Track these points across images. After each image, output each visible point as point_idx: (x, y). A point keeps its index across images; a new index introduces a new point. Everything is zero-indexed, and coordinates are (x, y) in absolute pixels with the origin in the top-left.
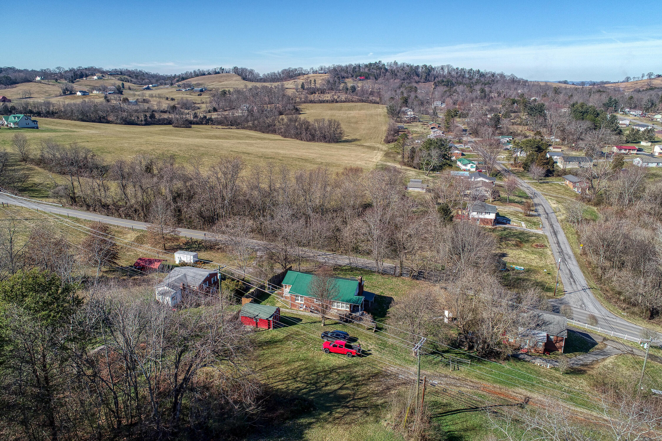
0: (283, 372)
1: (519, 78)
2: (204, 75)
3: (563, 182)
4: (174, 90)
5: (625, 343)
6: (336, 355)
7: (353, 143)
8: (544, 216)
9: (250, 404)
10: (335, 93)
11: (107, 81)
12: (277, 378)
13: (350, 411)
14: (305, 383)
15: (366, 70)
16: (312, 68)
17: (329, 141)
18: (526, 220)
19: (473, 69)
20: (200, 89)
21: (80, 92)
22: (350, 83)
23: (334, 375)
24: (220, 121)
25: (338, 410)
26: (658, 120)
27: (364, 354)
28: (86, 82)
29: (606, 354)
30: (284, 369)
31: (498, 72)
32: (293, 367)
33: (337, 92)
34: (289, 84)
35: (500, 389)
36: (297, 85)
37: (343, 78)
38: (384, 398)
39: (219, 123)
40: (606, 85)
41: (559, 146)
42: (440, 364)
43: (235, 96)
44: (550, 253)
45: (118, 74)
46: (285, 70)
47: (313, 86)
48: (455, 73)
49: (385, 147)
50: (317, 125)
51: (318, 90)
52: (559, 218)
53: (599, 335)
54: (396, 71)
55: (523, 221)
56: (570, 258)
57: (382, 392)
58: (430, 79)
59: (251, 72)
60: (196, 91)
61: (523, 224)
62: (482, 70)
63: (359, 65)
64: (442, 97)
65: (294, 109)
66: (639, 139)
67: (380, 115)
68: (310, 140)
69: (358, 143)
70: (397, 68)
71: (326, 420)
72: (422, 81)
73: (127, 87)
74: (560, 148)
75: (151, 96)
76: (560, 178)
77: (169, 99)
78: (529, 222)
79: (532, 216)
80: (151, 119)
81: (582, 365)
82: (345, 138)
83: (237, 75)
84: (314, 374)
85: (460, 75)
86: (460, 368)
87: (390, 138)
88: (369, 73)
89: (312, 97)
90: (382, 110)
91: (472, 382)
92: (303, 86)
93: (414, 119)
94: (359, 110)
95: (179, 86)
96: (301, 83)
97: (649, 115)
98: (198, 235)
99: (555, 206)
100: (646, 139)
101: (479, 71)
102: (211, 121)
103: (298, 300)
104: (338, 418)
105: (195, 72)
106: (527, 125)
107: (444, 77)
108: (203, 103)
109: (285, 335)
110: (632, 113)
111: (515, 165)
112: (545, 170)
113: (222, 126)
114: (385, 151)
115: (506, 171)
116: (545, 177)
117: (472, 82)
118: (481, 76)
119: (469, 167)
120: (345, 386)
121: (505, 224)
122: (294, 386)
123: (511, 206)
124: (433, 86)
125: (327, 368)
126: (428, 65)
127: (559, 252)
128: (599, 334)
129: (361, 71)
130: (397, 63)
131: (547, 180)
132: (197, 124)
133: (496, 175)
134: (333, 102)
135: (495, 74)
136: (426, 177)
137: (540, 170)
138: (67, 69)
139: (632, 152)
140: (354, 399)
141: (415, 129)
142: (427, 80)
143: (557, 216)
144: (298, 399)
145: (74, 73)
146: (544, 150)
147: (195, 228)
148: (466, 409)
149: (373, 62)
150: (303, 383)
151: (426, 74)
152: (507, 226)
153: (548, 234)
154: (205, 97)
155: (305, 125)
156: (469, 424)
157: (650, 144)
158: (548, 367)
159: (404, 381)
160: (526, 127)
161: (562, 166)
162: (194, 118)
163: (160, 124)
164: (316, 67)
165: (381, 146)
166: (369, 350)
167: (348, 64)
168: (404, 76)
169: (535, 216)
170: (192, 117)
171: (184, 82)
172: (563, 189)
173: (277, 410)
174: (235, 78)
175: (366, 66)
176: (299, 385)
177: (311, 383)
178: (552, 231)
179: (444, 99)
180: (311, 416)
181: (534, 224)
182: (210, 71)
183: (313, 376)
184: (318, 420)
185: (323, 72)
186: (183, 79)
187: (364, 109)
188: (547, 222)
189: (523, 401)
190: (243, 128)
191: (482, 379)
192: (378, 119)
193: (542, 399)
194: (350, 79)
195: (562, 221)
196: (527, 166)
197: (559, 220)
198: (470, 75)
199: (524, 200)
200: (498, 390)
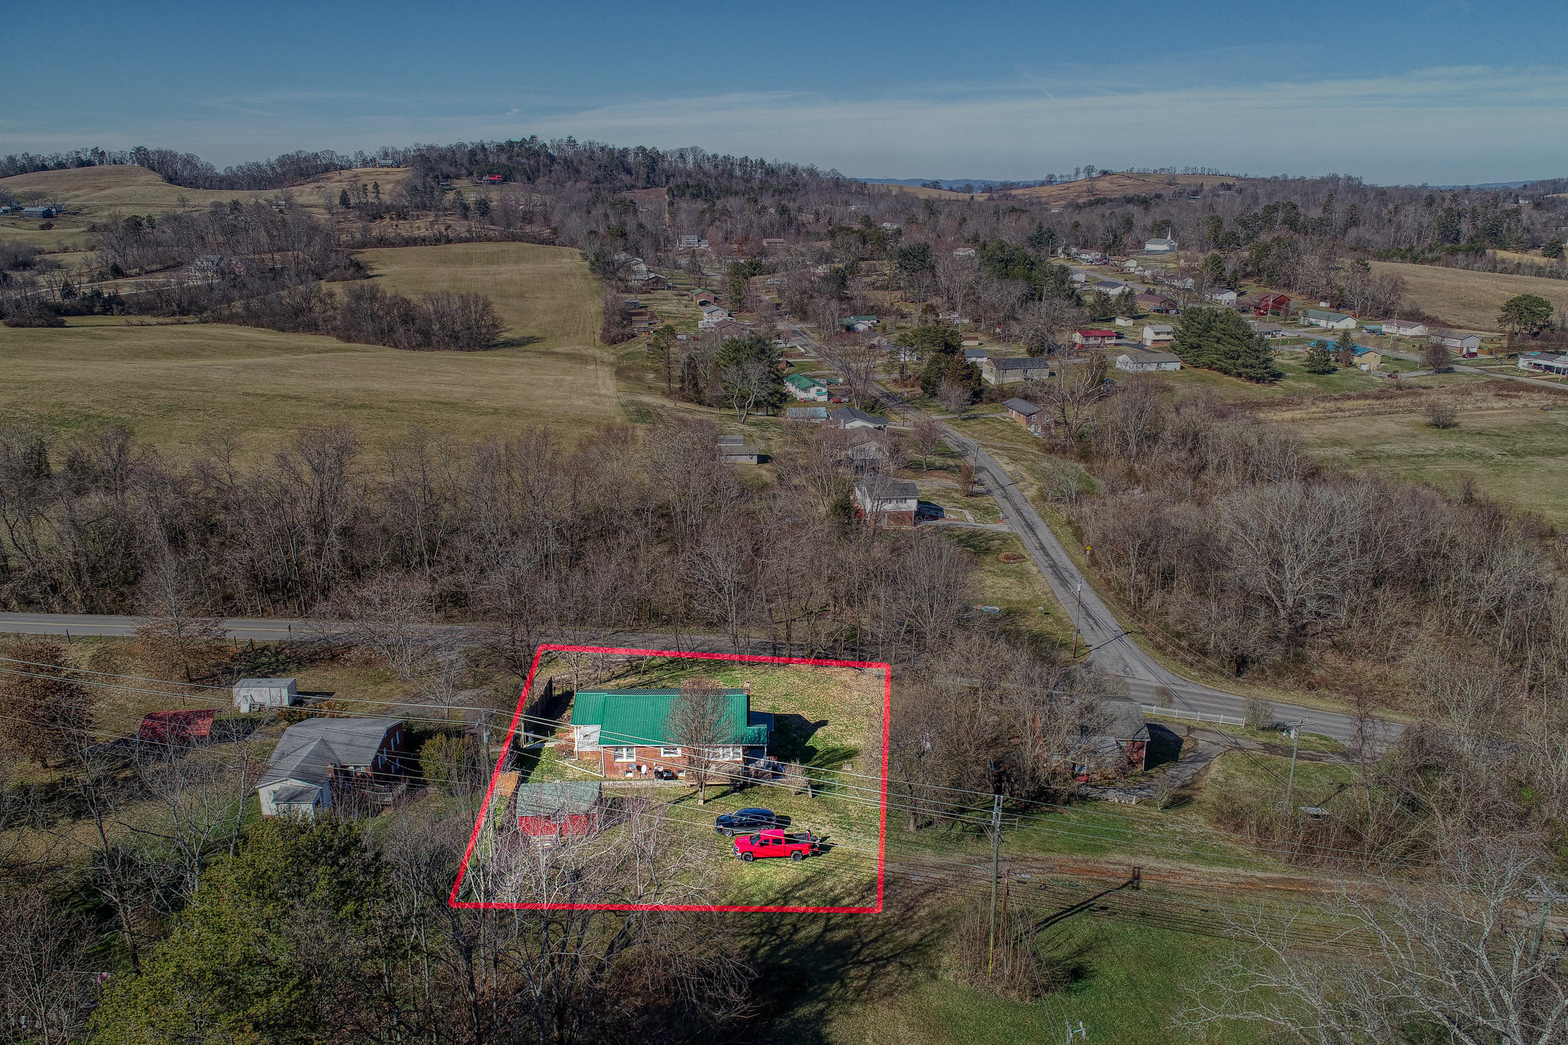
2: (44, 168)
3: (1005, 414)
5: (1222, 730)
6: (767, 861)
7: (527, 348)
8: (998, 492)
10: (436, 216)
13: (873, 969)
14: (753, 934)
15: (503, 158)
16: (361, 153)
17: (468, 345)
18: (970, 506)
19: (750, 158)
20: (41, 209)
22: (468, 191)
24: (147, 303)
25: (852, 974)
26: (1132, 270)
29: (1206, 758)
31: (803, 164)
33: (441, 213)
34: (305, 194)
35: (1086, 862)
36: (327, 197)
37: (448, 177)
38: (914, 928)
39: (144, 308)
40: (1014, 192)
41: (972, 335)
42: (968, 838)
43: (169, 232)
44: (1034, 570)
47: (371, 198)
48: (711, 168)
49: (609, 355)
50: (429, 306)
51: (388, 209)
52: (1026, 493)
53: (1179, 724)
54: (575, 161)
55: (965, 508)
56: (1072, 576)
57: (902, 918)
58: (656, 180)
59: (189, 161)
60: (30, 215)
61: (968, 516)
62: (769, 161)
63: (483, 146)
64: (697, 224)
65: (350, 266)
66: (1111, 312)
67: (574, 275)
68: (419, 347)
69: (541, 347)
70: (577, 153)
71: (843, 999)
72: (640, 185)
74: (976, 339)
76: (994, 405)
78: (977, 508)
79: (977, 494)
81: (1182, 787)
82: (506, 335)
83: (148, 170)
85: (724, 171)
87: (614, 331)
88: (511, 165)
89: (377, 228)
90: (571, 261)
91: (1036, 860)
92: (344, 200)
93: (656, 284)
94: (516, 262)
96: (338, 192)
97: (1115, 260)
99: (1010, 468)
100: (1123, 313)
101: (762, 162)
102: (118, 304)
103: (621, 756)
104: (862, 989)
106: (898, 289)
107: (689, 175)
108: (66, 250)
110: (1083, 256)
111: (904, 380)
112: (967, 390)
113: (154, 315)
114: (612, 364)
115: (888, 396)
116: (970, 405)
117: (752, 187)
118: (768, 173)
119: (812, 393)
121: (936, 518)
123: (934, 478)
124: (666, 197)
125: (771, 894)
126: (649, 147)
127: (1051, 567)
128: (1178, 721)
129: (491, 159)
130: (574, 141)
131: (973, 412)
132: (78, 313)
133: (873, 408)
134: (440, 241)
135: (797, 168)
136: (741, 427)
137: (959, 391)
139: (1107, 342)
140: (864, 945)
141: (665, 307)
142: (650, 183)
143: (1022, 491)
148: (1058, 914)
149: (517, 138)
150: (748, 935)
151: (646, 169)
152: (940, 522)
153: (1018, 530)
154: (62, 232)
155: (398, 308)
157: (1131, 322)
158: (1133, 803)
159: (926, 886)
160: (899, 294)
161: (994, 379)
162: (64, 297)
164: (371, 151)
165: (597, 353)
166: (825, 838)
167: (453, 143)
168: (596, 173)
169: (982, 494)
170: (58, 294)
172: (1009, 430)
174: (143, 179)
175: (501, 148)
177: (764, 933)
178: (1023, 523)
179: (703, 230)
181: (987, 511)
182: (63, 157)
183: (756, 916)
185: (391, 162)
187: (526, 260)
188: (1008, 505)
189: (1130, 876)
190: (219, 320)
191: (1049, 850)
192: (571, 286)
193: (1155, 865)
194: (466, 181)
195: (1033, 500)
196: (929, 384)
197: (1028, 499)
198: (745, 172)
199: (950, 462)
200: (1084, 865)
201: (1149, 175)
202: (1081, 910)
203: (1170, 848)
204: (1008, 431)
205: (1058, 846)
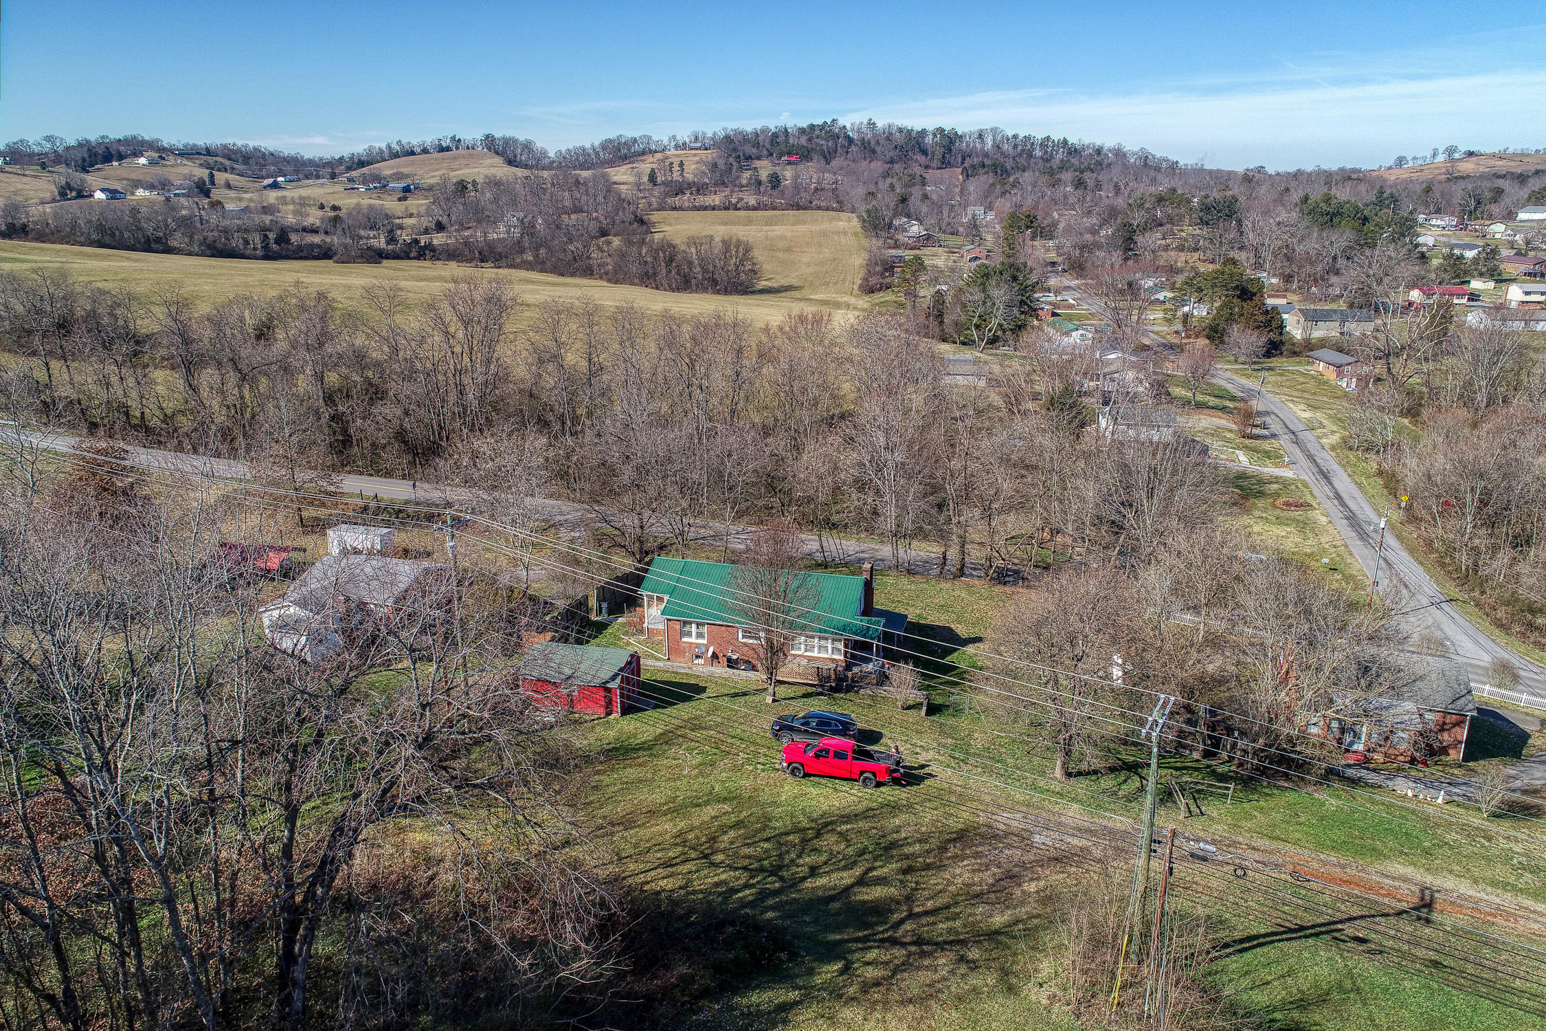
0: (667, 837)
1: (1158, 156)
2: (412, 153)
3: (1309, 367)
4: (339, 188)
6: (824, 781)
7: (783, 294)
8: (1286, 437)
9: (576, 949)
10: (732, 191)
11: (171, 169)
12: (650, 856)
13: (910, 955)
14: (745, 868)
15: (803, 141)
16: (674, 138)
17: (726, 290)
18: (1246, 447)
19: (1053, 137)
20: (403, 185)
21: (103, 190)
22: (765, 169)
23: (829, 841)
24: (455, 250)
25: (872, 955)
26: (1498, 236)
27: (909, 777)
28: (119, 172)
30: (667, 827)
31: (1108, 143)
32: (696, 823)
33: (736, 189)
34: (621, 175)
35: (1343, 867)
36: (639, 175)
37: (749, 158)
38: (1008, 908)
39: (451, 255)
41: (1280, 294)
43: (488, 195)
44: (1324, 520)
45: (199, 154)
46: (610, 141)
47: (676, 176)
48: (1011, 148)
49: (864, 302)
50: (693, 250)
51: (690, 185)
52: (1324, 441)
53: (1527, 714)
54: (873, 143)
55: (1239, 449)
56: (1377, 531)
57: (996, 888)
58: (952, 160)
59: (527, 146)
60: (393, 189)
61: (1242, 457)
62: (1073, 140)
63: (786, 129)
64: (986, 197)
65: (635, 221)
66: (1465, 273)
67: (845, 233)
68: (678, 288)
69: (797, 294)
70: (875, 136)
71: (836, 994)
72: (934, 165)
73: (223, 182)
74: (1285, 297)
75: (284, 201)
76: (1298, 359)
77: (328, 209)
78: (1255, 450)
79: (1258, 437)
80: (280, 245)
81: (1525, 792)
82: (763, 284)
83: (494, 155)
84: (767, 840)
85: (1023, 150)
86: (1203, 809)
87: (873, 281)
88: (810, 146)
89: (677, 200)
90: (849, 223)
91: (1254, 848)
92: (652, 178)
93: (928, 240)
94: (794, 224)
95: (351, 180)
96: (648, 171)
97: (1476, 225)
98: (396, 490)
99: (1308, 415)
100: (1481, 275)
101: (1065, 142)
102: (431, 252)
103: (689, 634)
104: (877, 984)
105: (389, 147)
106: (1196, 250)
107: (986, 155)
108: (411, 216)
109: (659, 731)
110: (1434, 222)
111: (1186, 332)
112: (1264, 339)
113: (458, 261)
114: (864, 310)
115: (1165, 345)
116: (1264, 356)
117: (1051, 167)
118: (1070, 153)
119: (1075, 338)
120: (875, 873)
122: (706, 879)
123: (1202, 417)
124: (961, 177)
125: (805, 823)
126: (947, 128)
127: (1347, 518)
128: (1525, 710)
129: (791, 141)
130: (874, 124)
131: (1269, 364)
132: (395, 256)
134: (727, 208)
135: (1102, 148)
136: (979, 355)
137: (1254, 338)
138: (72, 142)
139: (1456, 301)
140: (911, 916)
141: (932, 262)
142: (945, 163)
143: (1319, 438)
144: (733, 924)
145: (89, 150)
146: (1254, 294)
147: (389, 474)
148: (1272, 934)
149: (818, 121)
150: (737, 869)
151: (943, 150)
153: (1308, 478)
154: (417, 203)
155: (664, 253)
156: (1303, 983)
157: (1491, 285)
158: (1440, 801)
159: (1053, 853)
160: (1196, 255)
161: (1298, 330)
162: (388, 243)
163: (301, 258)
164: (684, 135)
165: (852, 300)
166: (923, 767)
167: (759, 127)
168: (892, 154)
169: (1264, 437)
170: (383, 240)
171: (365, 170)
172: (1313, 382)
173: (667, 967)
174: (489, 161)
175: (802, 131)
176: (723, 877)
177: (762, 870)
178: (1315, 470)
179: (991, 203)
180: (780, 982)
181: (1267, 455)
182: (428, 144)
183: (766, 845)
184: (809, 995)
185: (699, 145)
186: (362, 164)
187: (804, 223)
188: (1298, 450)
189: (1416, 900)
190: (512, 266)
191: (1277, 838)
192: (840, 242)
193: (1471, 893)
194: (766, 162)
195: (1333, 448)
196: (1216, 332)
197: (1326, 447)
198: (1046, 152)
199: (1230, 404)
200: (1338, 870)
201: (1529, 155)
202: (1317, 935)
203: (1500, 871)
204: (1311, 385)
205: (1297, 835)
